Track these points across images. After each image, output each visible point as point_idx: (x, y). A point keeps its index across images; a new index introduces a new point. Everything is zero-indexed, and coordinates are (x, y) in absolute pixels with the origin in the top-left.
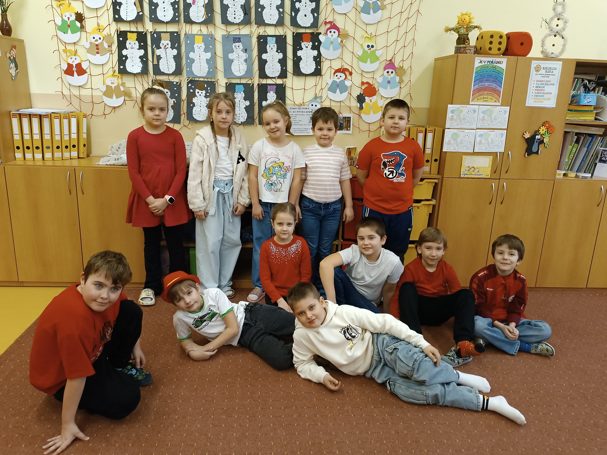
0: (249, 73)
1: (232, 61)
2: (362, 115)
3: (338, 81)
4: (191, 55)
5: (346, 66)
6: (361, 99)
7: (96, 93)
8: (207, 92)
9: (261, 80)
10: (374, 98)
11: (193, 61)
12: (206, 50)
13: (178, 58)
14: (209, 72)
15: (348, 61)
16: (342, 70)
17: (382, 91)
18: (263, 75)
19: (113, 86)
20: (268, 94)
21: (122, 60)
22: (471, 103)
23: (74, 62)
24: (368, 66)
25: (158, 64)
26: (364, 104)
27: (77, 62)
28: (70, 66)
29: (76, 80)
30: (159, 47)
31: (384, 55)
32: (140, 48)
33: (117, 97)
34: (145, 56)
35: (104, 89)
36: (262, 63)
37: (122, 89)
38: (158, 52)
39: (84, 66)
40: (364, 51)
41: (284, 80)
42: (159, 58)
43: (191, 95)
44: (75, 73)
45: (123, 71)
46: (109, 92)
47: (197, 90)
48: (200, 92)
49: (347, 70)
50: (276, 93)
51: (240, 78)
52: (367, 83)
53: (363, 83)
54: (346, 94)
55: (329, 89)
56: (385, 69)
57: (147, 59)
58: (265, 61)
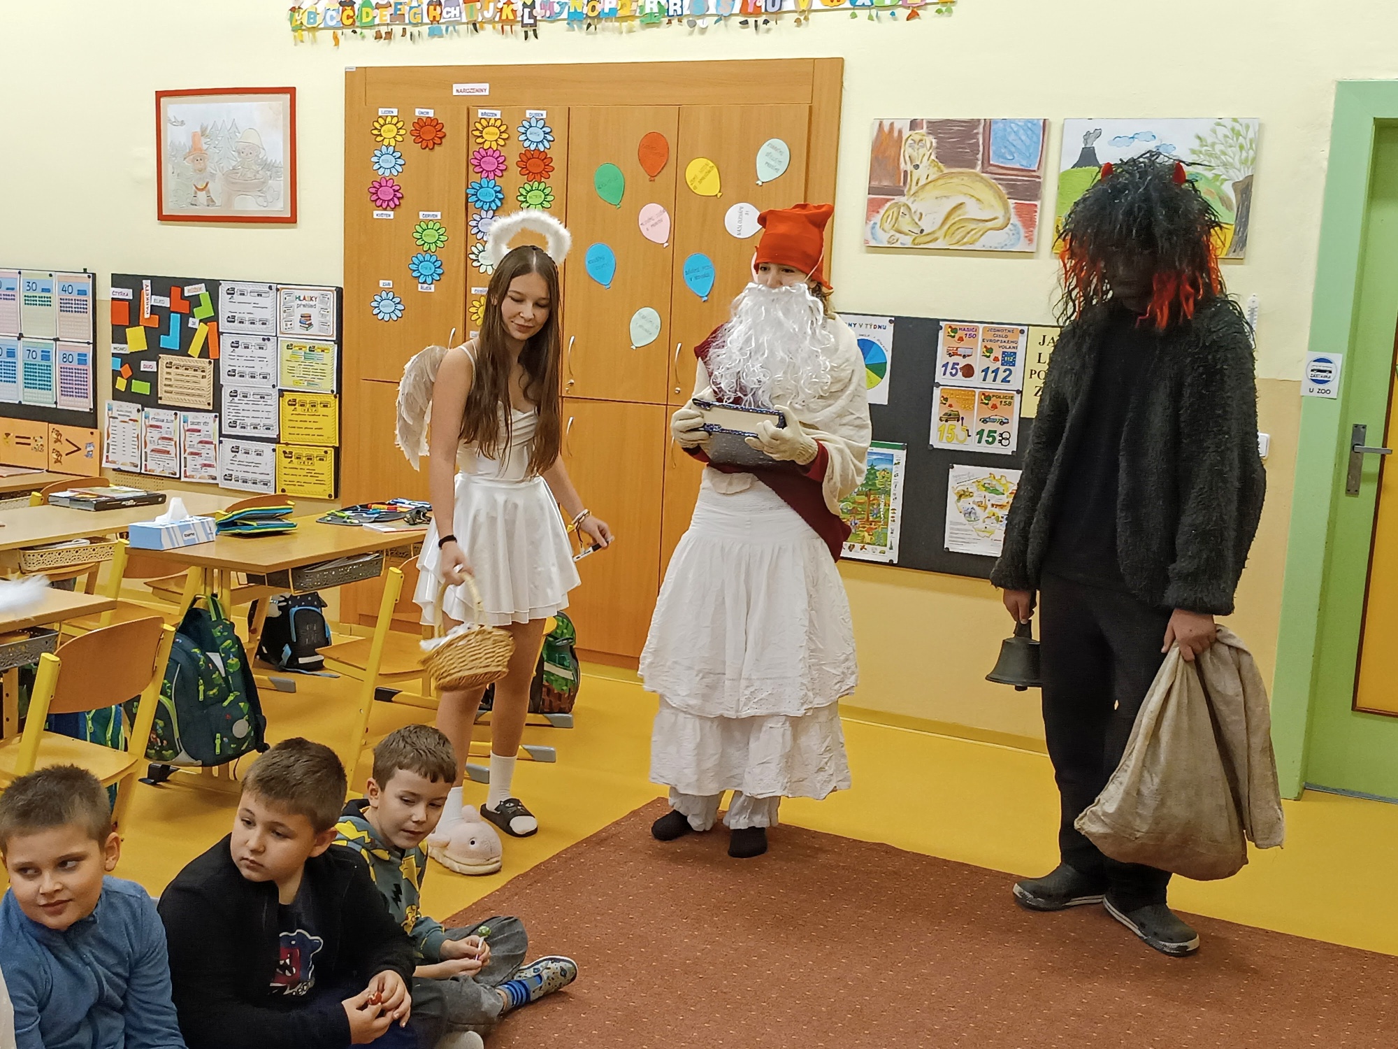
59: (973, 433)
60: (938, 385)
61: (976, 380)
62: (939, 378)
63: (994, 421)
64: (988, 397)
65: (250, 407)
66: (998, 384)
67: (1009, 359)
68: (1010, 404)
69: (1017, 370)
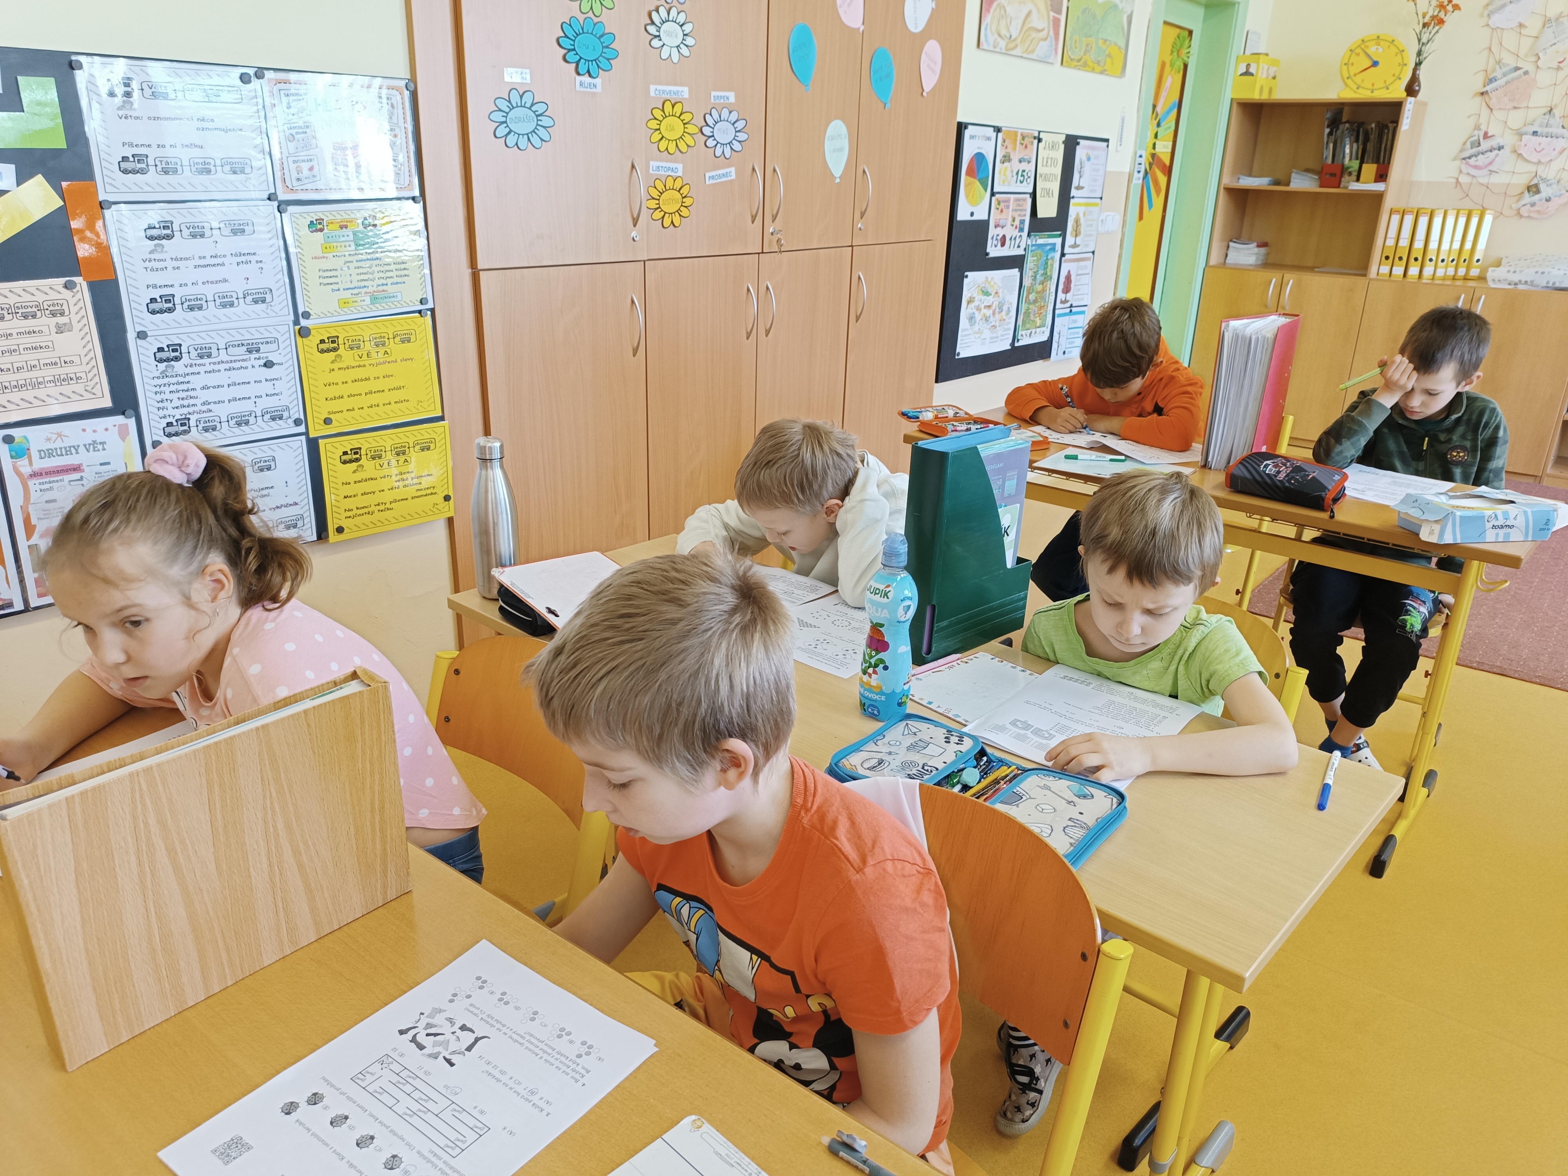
65: (222, 378)
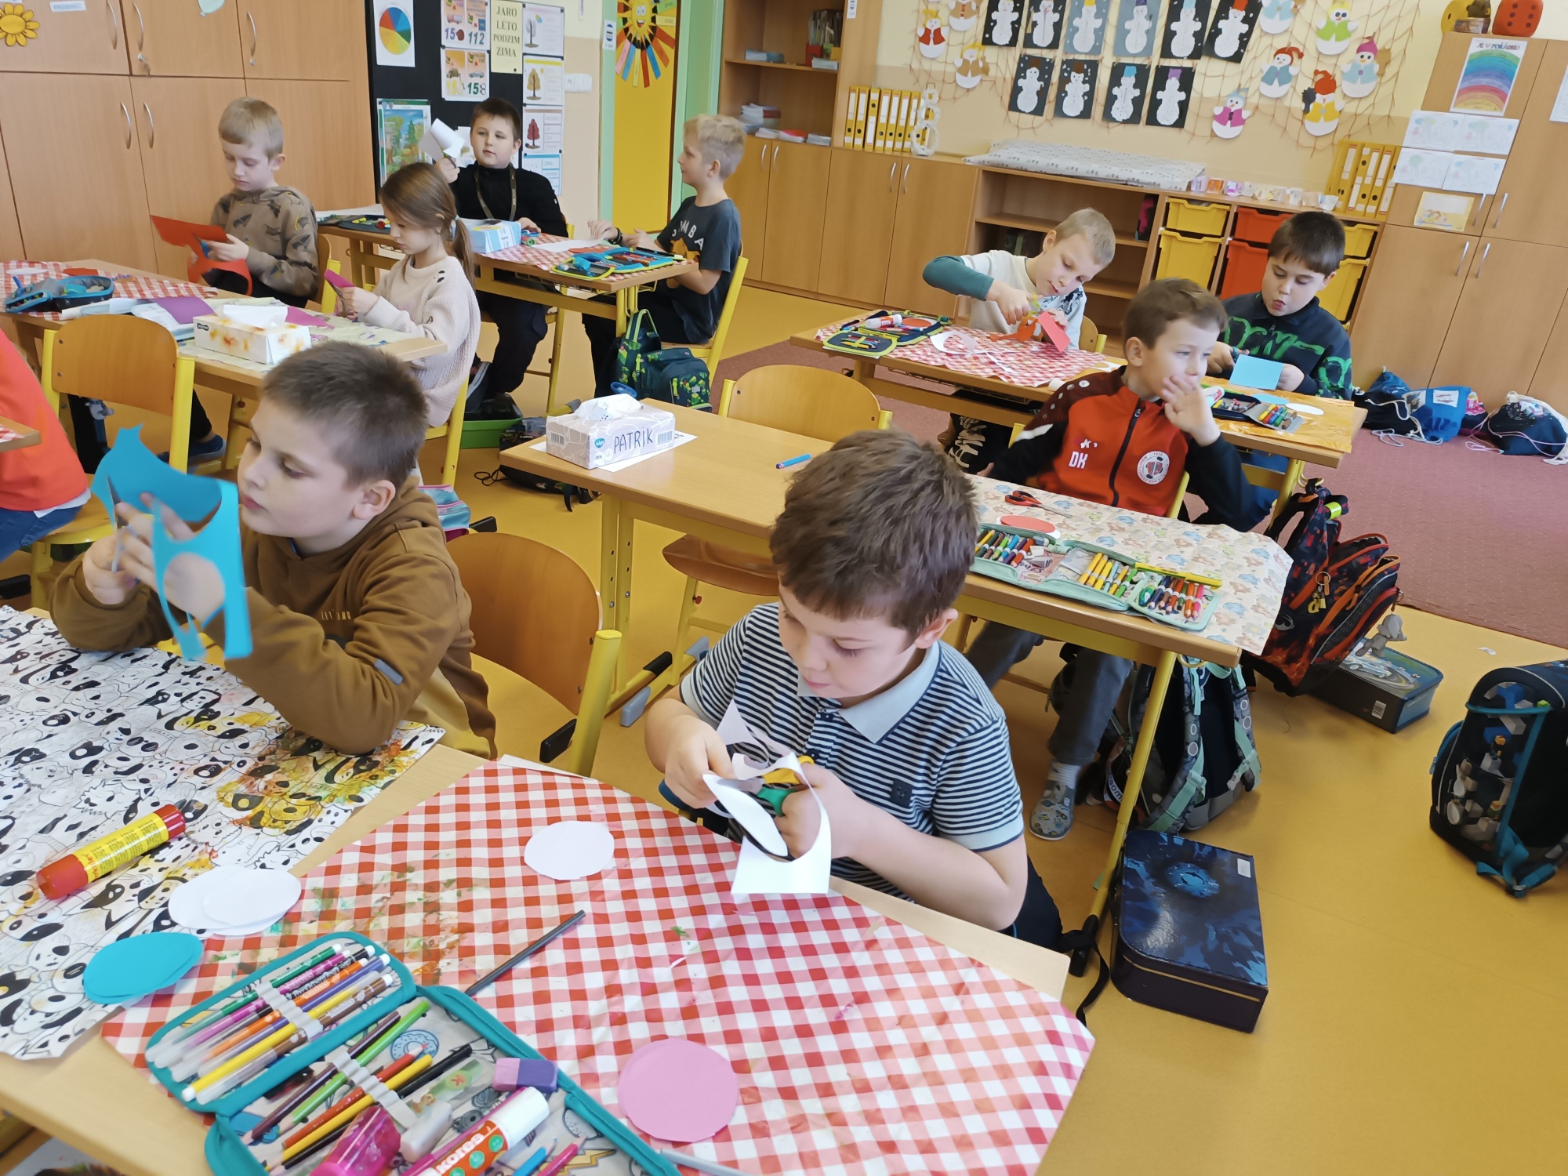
0: (1148, 51)
1: (1128, 31)
2: (1306, 122)
3: (1279, 67)
4: (1076, 22)
5: (1293, 45)
6: (1308, 97)
7: (950, 69)
8: (1086, 76)
9: (1162, 60)
10: (1330, 97)
11: (1076, 30)
12: (1097, 16)
13: (1057, 26)
14: (1094, 46)
15: (1300, 37)
16: (1288, 51)
17: (1344, 86)
18: (1166, 52)
19: (971, 60)
20: (1168, 82)
21: (989, 25)
22: (1452, 109)
23: (933, 26)
24: (1331, 46)
25: (1032, 34)
26: (1312, 106)
27: (936, 27)
28: (927, 31)
29: (931, 49)
30: (1037, 10)
31: (1360, 29)
32: (1015, 9)
33: (973, 75)
34: (1019, 21)
35: (959, 63)
36: (1169, 35)
37: (981, 64)
38: (1035, 17)
39: (944, 33)
40: (1329, 22)
41: (1196, 61)
42: (1035, 24)
43: (1064, 81)
44: (932, 42)
45: (988, 41)
46: (966, 68)
47: (1073, 74)
48: (1077, 75)
49: (1296, 50)
50: (1180, 81)
51: (1134, 56)
52: (1325, 72)
53: (1316, 72)
54: (1286, 87)
55: (1264, 79)
56: (1359, 50)
57: (1020, 25)
58: (1174, 33)
59: (466, 86)
60: (444, 47)
61: (464, 44)
62: (443, 42)
63: (476, 75)
64: (472, 57)
66: (478, 47)
67: (482, 25)
68: (484, 61)
69: (487, 33)
